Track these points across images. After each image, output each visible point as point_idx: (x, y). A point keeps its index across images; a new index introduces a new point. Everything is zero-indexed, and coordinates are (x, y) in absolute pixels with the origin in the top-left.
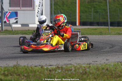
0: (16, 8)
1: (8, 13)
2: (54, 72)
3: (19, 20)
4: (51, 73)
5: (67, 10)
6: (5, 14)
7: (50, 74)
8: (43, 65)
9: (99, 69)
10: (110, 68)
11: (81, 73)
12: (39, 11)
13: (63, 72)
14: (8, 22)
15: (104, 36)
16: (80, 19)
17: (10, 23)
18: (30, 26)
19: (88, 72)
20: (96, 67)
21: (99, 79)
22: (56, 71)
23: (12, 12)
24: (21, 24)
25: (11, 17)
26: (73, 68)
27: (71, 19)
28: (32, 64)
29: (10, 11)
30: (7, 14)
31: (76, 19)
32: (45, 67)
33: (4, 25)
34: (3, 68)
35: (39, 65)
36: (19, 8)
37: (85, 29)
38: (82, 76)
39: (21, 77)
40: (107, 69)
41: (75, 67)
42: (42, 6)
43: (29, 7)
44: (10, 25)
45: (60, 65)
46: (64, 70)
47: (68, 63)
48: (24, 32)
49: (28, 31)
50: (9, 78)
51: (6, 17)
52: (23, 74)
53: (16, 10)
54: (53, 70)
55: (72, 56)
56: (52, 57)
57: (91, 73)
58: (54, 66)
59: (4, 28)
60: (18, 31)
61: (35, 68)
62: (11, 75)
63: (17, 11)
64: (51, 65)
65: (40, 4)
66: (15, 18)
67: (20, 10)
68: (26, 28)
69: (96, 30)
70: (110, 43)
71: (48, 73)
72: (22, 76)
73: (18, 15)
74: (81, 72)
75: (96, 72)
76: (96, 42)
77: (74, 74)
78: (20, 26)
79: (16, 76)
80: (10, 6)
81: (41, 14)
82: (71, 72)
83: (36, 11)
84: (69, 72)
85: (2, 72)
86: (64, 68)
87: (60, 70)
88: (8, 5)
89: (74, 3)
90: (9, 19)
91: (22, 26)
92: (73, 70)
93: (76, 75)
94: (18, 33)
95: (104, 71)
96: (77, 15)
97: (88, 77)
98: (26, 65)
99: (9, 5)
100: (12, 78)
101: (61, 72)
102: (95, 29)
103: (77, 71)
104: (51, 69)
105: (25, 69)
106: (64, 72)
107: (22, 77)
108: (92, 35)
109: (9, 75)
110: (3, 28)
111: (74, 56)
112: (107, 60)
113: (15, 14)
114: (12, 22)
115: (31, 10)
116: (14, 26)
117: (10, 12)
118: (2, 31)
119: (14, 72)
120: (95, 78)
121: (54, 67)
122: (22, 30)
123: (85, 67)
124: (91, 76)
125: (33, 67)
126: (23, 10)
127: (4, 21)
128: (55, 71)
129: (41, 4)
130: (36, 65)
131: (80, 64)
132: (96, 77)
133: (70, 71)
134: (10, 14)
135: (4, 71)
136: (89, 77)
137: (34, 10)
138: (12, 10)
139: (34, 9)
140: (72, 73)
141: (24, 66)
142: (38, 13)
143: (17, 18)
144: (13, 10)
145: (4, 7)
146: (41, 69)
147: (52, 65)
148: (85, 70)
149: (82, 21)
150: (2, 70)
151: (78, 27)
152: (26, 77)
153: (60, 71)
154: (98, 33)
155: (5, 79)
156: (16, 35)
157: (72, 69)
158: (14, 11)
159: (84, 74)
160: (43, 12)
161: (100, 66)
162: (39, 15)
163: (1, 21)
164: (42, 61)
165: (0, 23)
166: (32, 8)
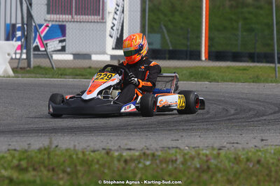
0: (61, 16)
1: (42, 28)
3: (68, 44)
4: (127, 167)
5: (182, 25)
6: (36, 30)
7: (124, 169)
8: (113, 148)
9: (240, 161)
10: (265, 158)
11: (197, 169)
12: (114, 25)
13: (155, 166)
14: (43, 49)
15: (262, 85)
16: (209, 46)
17: (48, 50)
18: (94, 57)
19: (214, 166)
20: (233, 156)
21: (237, 182)
23: (52, 25)
24: (74, 53)
25: (49, 36)
26: (178, 157)
27: (189, 44)
28: (88, 146)
29: (47, 22)
30: (41, 30)
31: (199, 44)
32: (116, 154)
33: (34, 54)
34: (17, 154)
35: (103, 149)
36: (68, 17)
37: (220, 67)
38: (199, 176)
39: (58, 175)
40: (259, 162)
41: (184, 155)
42: (123, 12)
43: (94, 15)
44: (47, 54)
46: (158, 162)
47: (170, 146)
48: (79, 73)
49: (89, 70)
50: (30, 175)
51: (40, 35)
52: (62, 167)
53: (63, 21)
55: (183, 129)
57: (219, 170)
58: (137, 150)
59: (34, 62)
60: (65, 69)
61: (92, 154)
62: (35, 170)
63: (64, 23)
64: (130, 149)
65: (118, 8)
66: (60, 39)
67: (71, 22)
68: (83, 63)
69: (245, 72)
70: (275, 102)
71: (121, 168)
72: (60, 172)
73: (67, 32)
74: (198, 166)
75: (233, 167)
76: (242, 99)
77: (180, 171)
78: (70, 57)
79: (45, 172)
80: (48, 12)
81: (119, 31)
82: (175, 165)
83: (109, 25)
84: (170, 167)
85: (15, 162)
86: (159, 156)
88: (45, 8)
90: (45, 42)
91: (74, 58)
93: (186, 172)
94: (66, 75)
95: (251, 166)
96: (204, 35)
97: (212, 177)
98: (72, 148)
99: (46, 9)
100: (35, 176)
101: (150, 165)
102: (245, 69)
103: (189, 164)
104: (128, 158)
105: (67, 157)
106: (157, 165)
107: (61, 176)
108: (235, 82)
109: (30, 169)
110: (32, 63)
111: (187, 129)
112: (262, 140)
113: (59, 31)
114: (53, 49)
115: (97, 22)
116: (56, 57)
117: (47, 26)
118: (28, 69)
119: (42, 163)
120: (229, 182)
122: (74, 68)
123: (207, 156)
124: (219, 176)
125: (87, 153)
126: (77, 22)
127: (35, 44)
129: (120, 9)
130: (97, 147)
131: (198, 147)
132: (231, 178)
133: (172, 165)
134: (48, 28)
135: (20, 160)
136: (214, 179)
137: (103, 21)
138: (53, 21)
139: (103, 18)
140: (176, 168)
141: (67, 150)
142: (112, 28)
143: (63, 38)
144: (57, 21)
145: (34, 13)
146: (105, 156)
147: (134, 150)
148: (207, 161)
149: (213, 49)
150: (14, 157)
151: (204, 62)
152: (69, 174)
154: (250, 78)
155: (21, 177)
156: (58, 78)
157: (176, 160)
158: (57, 23)
159: (203, 171)
160: (125, 28)
161: (244, 155)
162: (116, 34)
163: (26, 46)
164: (111, 140)
165: (25, 51)
166: (99, 17)
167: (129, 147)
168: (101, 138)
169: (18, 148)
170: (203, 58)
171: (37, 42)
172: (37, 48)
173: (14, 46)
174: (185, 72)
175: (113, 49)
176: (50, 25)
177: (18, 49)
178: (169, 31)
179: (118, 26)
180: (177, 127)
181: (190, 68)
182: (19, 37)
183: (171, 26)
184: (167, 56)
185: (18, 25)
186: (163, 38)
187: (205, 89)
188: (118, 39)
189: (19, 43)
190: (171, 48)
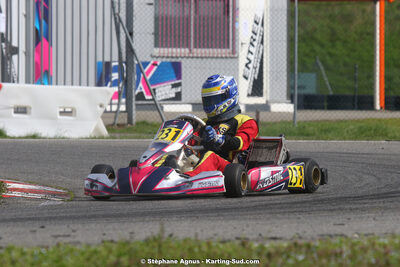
0: (174, 50)
1: (148, 67)
2: (280, 260)
3: (184, 90)
4: (272, 264)
5: (347, 59)
6: (140, 71)
7: (267, 266)
8: (251, 237)
12: (250, 62)
14: (150, 97)
16: (386, 90)
17: (157, 99)
19: (395, 262)
22: (288, 257)
24: (194, 102)
25: (158, 79)
26: (344, 248)
27: (357, 86)
29: (155, 59)
30: (146, 70)
31: (372, 87)
32: (255, 245)
33: (137, 105)
34: (114, 247)
36: (184, 51)
41: (354, 245)
42: (262, 42)
43: (220, 48)
44: (156, 104)
45: (306, 238)
46: (315, 255)
47: (332, 233)
51: (145, 78)
53: (177, 57)
54: (279, 253)
56: (285, 212)
59: (137, 116)
61: (221, 246)
63: (179, 60)
64: (275, 238)
65: (254, 36)
66: (173, 83)
67: (188, 57)
73: (183, 72)
74: (373, 261)
78: (188, 108)
80: (156, 45)
81: (257, 69)
82: (340, 261)
83: (243, 61)
84: (333, 263)
86: (317, 248)
87: (301, 253)
88: (151, 39)
89: (368, 34)
90: (152, 88)
91: (194, 109)
92: (345, 255)
96: (378, 73)
98: (193, 238)
99: (153, 41)
101: (303, 260)
103: (360, 258)
105: (186, 251)
106: (315, 262)
110: (134, 117)
111: (357, 209)
113: (172, 71)
114: (163, 98)
115: (226, 57)
116: (169, 108)
117: (155, 64)
118: (128, 125)
121: (285, 244)
123: (385, 246)
125: (215, 244)
126: (197, 57)
127: (138, 91)
128: (284, 256)
129: (258, 38)
130: (228, 236)
131: (373, 234)
133: (336, 260)
134: (156, 67)
135: (119, 256)
137: (234, 55)
138: (163, 57)
139: (234, 52)
141: (185, 240)
142: (247, 65)
143: (177, 81)
144: (168, 57)
145: (136, 46)
147: (281, 239)
148: (386, 254)
149: (392, 94)
150: (110, 251)
151: (380, 112)
153: (301, 258)
157: (341, 253)
158: (169, 60)
160: (265, 65)
162: (252, 74)
163: (126, 93)
164: (248, 226)
165: (124, 100)
166: (228, 51)
167: (274, 235)
168: (234, 223)
169: (116, 239)
170: (378, 107)
171: (141, 88)
172: (140, 96)
173: (108, 93)
174: (352, 127)
175: (248, 95)
176: (159, 63)
177: (114, 97)
178: (327, 68)
179: (255, 63)
180: (342, 206)
181: (358, 121)
182: (116, 80)
183: (330, 62)
184: (326, 104)
185: (114, 64)
186: (319, 78)
187: (380, 151)
188: (255, 81)
189: (116, 89)
190: (331, 93)
